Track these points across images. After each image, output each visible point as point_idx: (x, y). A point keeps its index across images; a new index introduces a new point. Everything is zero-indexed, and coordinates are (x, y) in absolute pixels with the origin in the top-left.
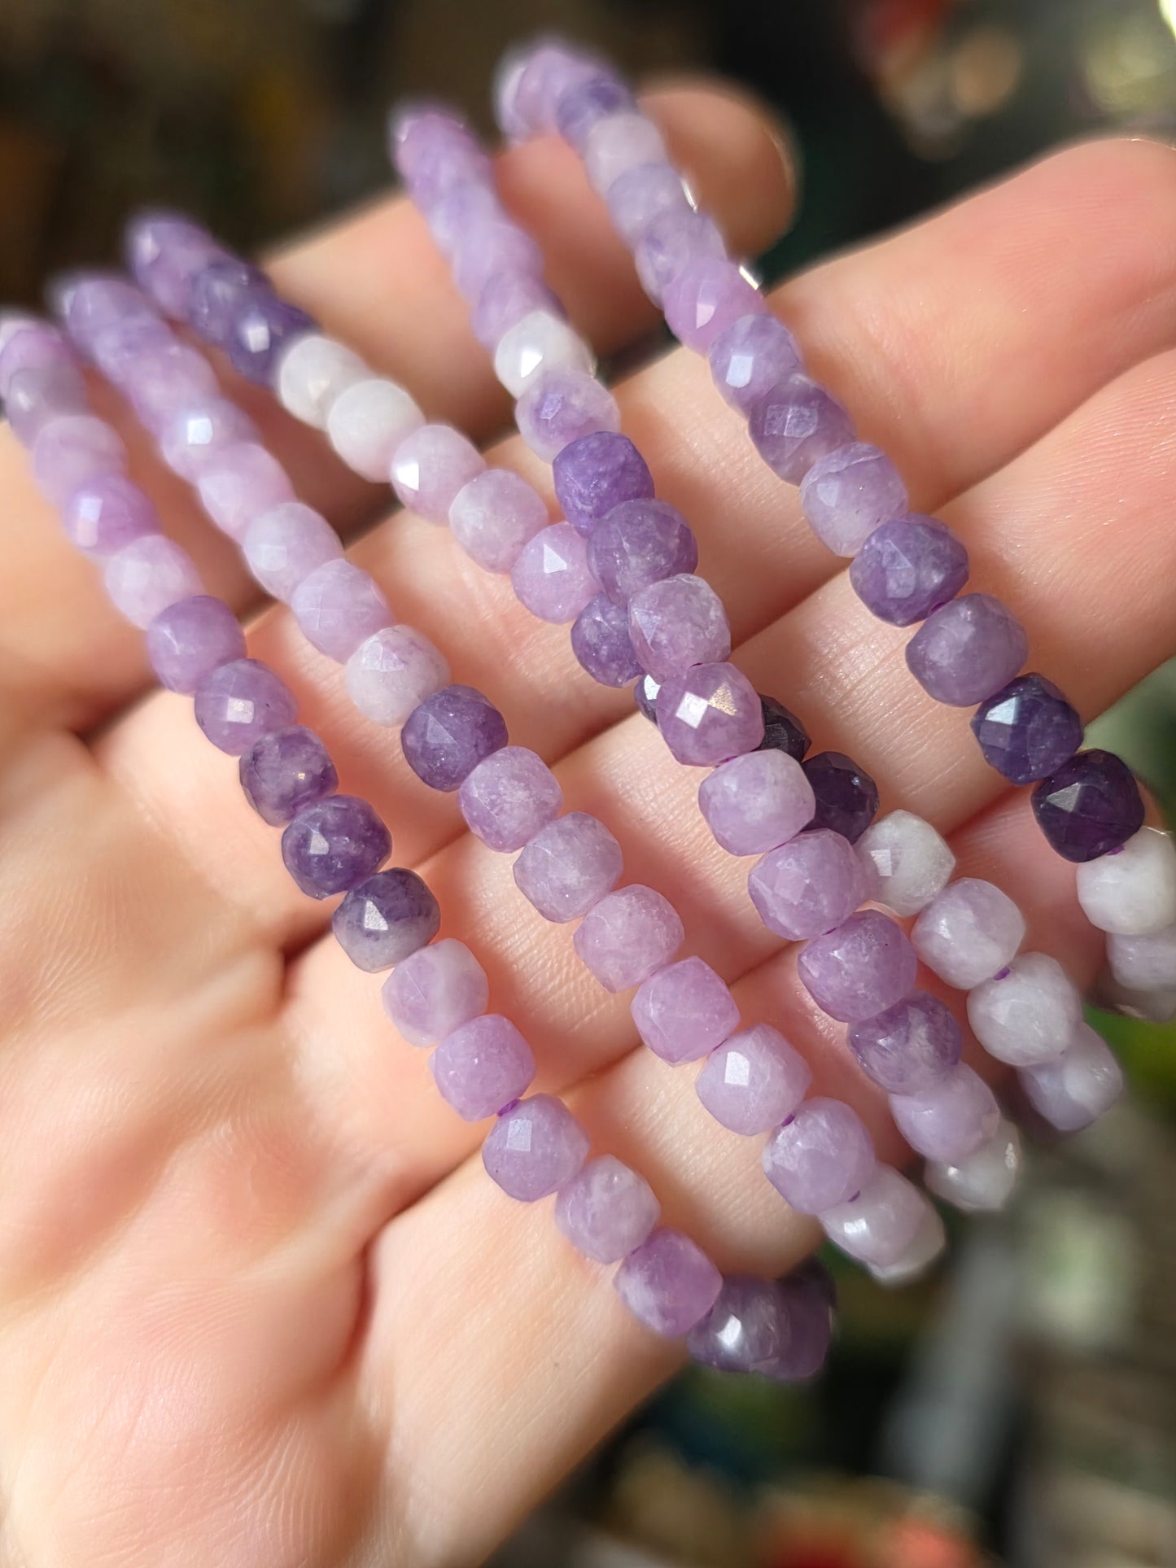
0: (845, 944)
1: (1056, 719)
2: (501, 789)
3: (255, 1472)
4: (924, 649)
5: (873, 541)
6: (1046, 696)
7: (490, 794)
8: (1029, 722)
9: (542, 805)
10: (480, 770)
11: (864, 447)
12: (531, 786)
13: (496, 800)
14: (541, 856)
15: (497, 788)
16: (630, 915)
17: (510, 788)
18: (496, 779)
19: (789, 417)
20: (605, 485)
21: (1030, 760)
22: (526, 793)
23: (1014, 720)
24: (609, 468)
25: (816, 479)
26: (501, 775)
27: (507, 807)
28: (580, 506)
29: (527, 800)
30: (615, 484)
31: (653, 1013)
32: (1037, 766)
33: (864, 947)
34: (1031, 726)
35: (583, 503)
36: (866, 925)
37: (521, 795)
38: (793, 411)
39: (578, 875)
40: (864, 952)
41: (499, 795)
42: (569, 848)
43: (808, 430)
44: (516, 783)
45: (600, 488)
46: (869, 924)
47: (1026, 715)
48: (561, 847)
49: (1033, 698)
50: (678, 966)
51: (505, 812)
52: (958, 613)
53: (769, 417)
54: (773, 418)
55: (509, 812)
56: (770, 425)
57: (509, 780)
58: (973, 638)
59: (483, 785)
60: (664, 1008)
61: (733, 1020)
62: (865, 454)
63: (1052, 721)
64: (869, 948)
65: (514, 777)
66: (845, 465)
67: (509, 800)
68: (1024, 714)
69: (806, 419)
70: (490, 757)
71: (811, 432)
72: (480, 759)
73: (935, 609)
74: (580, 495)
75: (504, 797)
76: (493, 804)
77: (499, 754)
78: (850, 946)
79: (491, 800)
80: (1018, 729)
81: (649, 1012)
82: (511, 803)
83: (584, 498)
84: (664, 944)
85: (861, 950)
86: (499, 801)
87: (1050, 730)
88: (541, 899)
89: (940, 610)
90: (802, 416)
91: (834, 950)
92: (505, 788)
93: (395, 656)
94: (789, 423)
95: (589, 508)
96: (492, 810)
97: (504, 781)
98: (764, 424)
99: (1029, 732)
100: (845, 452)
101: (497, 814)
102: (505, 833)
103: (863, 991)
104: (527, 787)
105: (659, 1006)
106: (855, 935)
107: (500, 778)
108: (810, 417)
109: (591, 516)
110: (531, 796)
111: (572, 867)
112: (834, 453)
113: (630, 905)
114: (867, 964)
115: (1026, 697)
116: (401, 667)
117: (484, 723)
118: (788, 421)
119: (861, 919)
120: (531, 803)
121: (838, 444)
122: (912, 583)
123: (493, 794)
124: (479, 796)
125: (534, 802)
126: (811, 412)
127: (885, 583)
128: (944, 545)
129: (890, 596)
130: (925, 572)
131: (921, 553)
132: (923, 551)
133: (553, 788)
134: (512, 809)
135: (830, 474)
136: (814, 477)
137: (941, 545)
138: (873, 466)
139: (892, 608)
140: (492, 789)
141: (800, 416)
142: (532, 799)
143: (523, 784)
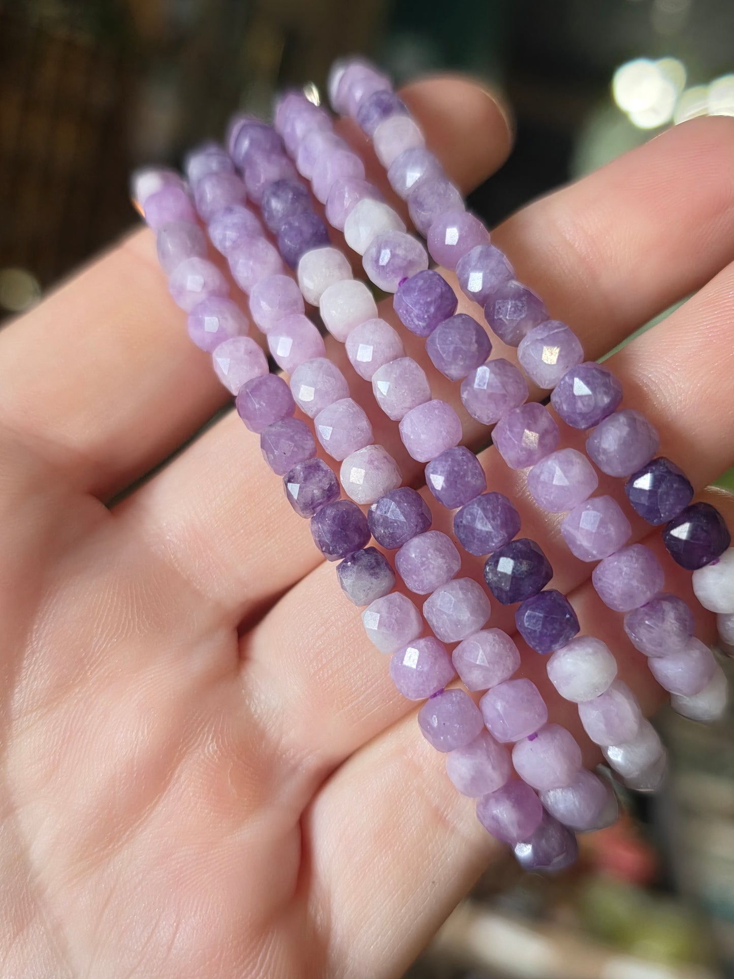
1: (675, 486)
2: (429, 555)
3: (252, 964)
4: (599, 442)
5: (567, 379)
6: (669, 472)
7: (422, 557)
8: (659, 488)
9: (449, 570)
11: (556, 323)
12: (446, 557)
15: (426, 554)
17: (434, 556)
18: (427, 548)
19: (509, 307)
21: (660, 510)
22: (444, 561)
23: (650, 487)
24: (433, 299)
25: (529, 343)
26: (430, 547)
27: (431, 566)
29: (443, 565)
31: (500, 707)
32: (665, 514)
34: (660, 490)
37: (440, 561)
38: (511, 303)
39: (469, 615)
41: (427, 558)
42: (465, 598)
43: (521, 315)
44: (438, 553)
45: (429, 312)
47: (657, 483)
48: (461, 597)
49: (661, 473)
50: (515, 682)
51: (430, 569)
52: (619, 420)
53: (497, 307)
54: (500, 308)
55: (432, 570)
56: (498, 312)
57: (434, 551)
58: (629, 434)
59: (417, 550)
60: (508, 706)
62: (557, 328)
63: (673, 486)
65: (437, 550)
66: (545, 334)
67: (433, 563)
68: (656, 483)
69: (519, 308)
71: (523, 316)
72: (415, 535)
73: (604, 418)
75: (430, 560)
76: (423, 563)
77: (429, 534)
79: (422, 560)
80: (653, 492)
81: (498, 706)
82: (433, 565)
86: (427, 562)
87: (672, 492)
89: (607, 419)
90: (517, 306)
92: (432, 555)
94: (510, 311)
96: (421, 566)
97: (431, 551)
98: (494, 312)
99: (659, 494)
100: (546, 326)
101: (424, 569)
104: (443, 557)
105: (505, 703)
107: (429, 548)
108: (523, 307)
110: (446, 563)
111: (466, 610)
112: (538, 327)
115: (657, 473)
118: (509, 310)
120: (445, 567)
121: (539, 321)
122: (592, 403)
123: (424, 557)
124: (415, 556)
125: (447, 567)
126: (523, 304)
127: (575, 403)
128: (610, 381)
129: (578, 411)
130: (599, 397)
131: (596, 385)
132: (597, 384)
133: (458, 560)
134: (433, 568)
135: (537, 340)
136: (528, 342)
137: (608, 381)
138: (563, 334)
139: (579, 419)
140: (423, 555)
141: (516, 306)
142: (446, 565)
143: (442, 555)
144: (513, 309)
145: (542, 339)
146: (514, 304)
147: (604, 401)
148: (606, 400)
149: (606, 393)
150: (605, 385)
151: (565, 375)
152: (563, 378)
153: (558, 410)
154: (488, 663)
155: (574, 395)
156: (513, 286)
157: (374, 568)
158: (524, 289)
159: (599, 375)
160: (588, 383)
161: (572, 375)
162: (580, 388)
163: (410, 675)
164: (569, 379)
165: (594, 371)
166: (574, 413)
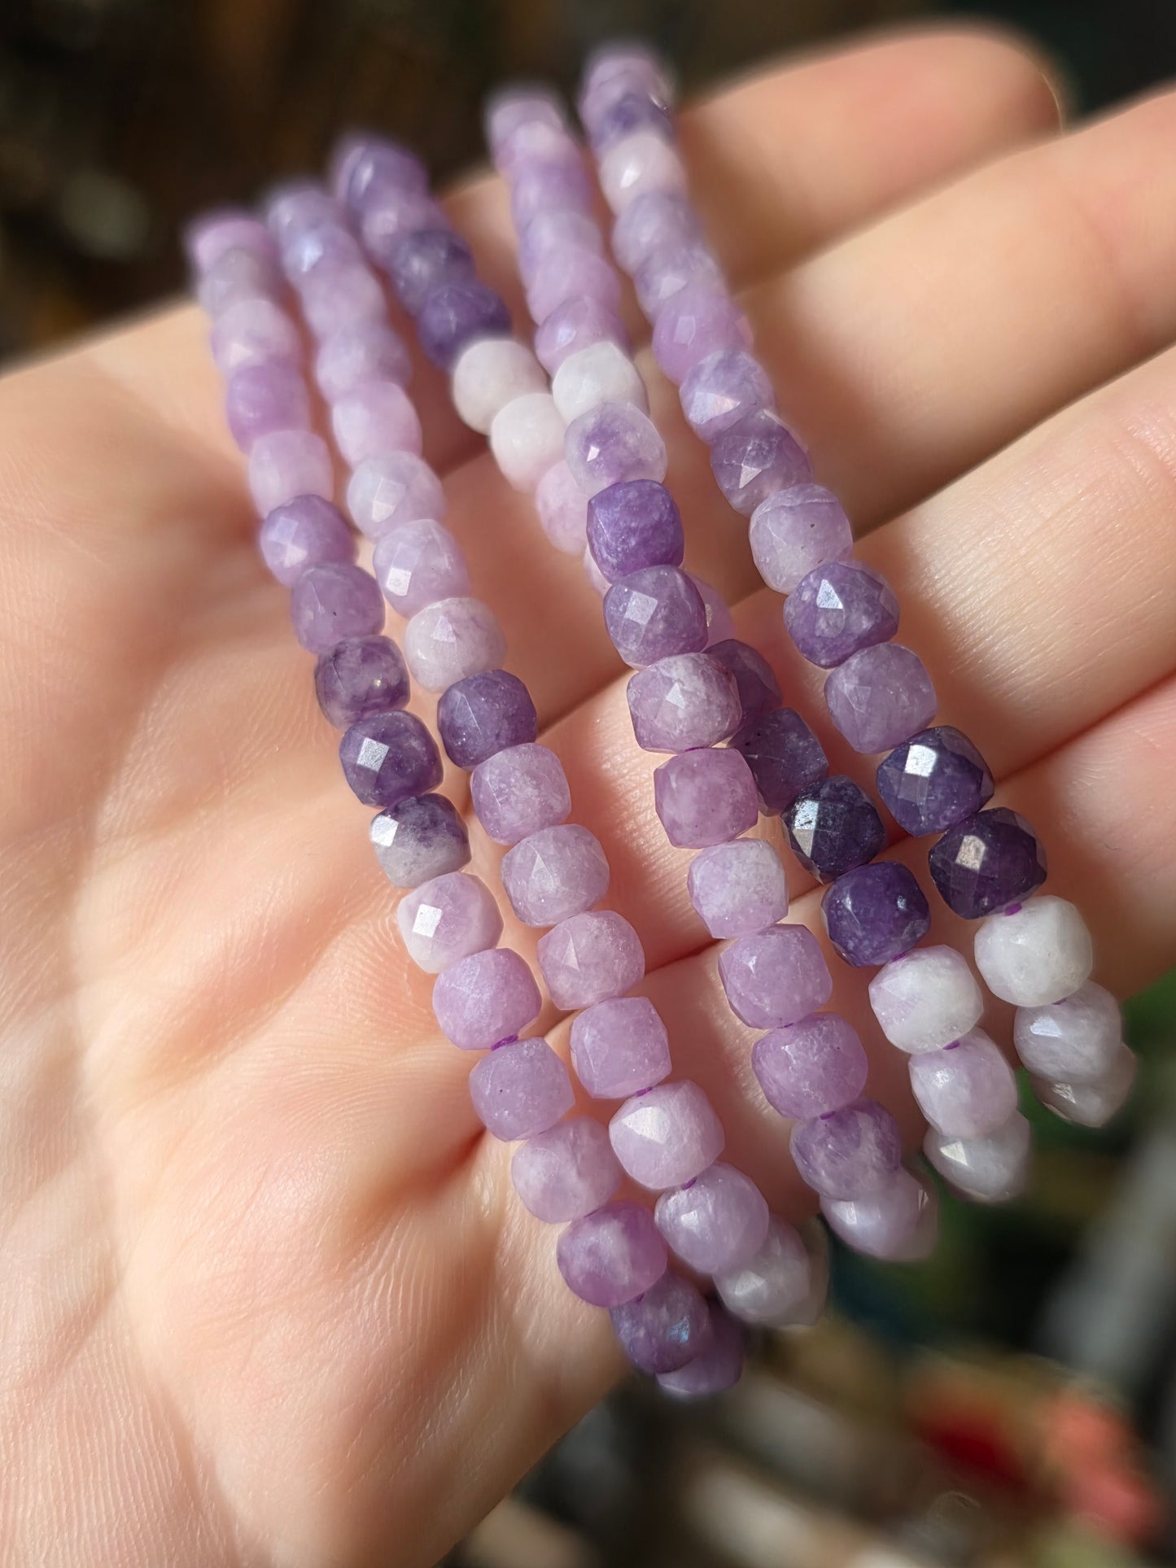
0: (798, 1040)
2: (513, 780)
5: (811, 578)
7: (501, 782)
9: (546, 808)
10: (500, 756)
11: (818, 489)
12: (542, 787)
13: (504, 789)
14: (530, 855)
15: (509, 778)
16: (597, 937)
17: (521, 782)
18: (511, 769)
19: (750, 448)
20: (633, 542)
22: (536, 792)
24: (641, 525)
25: (768, 510)
26: (517, 767)
27: (513, 799)
28: (605, 555)
29: (533, 798)
30: (644, 543)
31: (587, 1039)
33: (815, 1047)
35: (608, 553)
36: (821, 1026)
37: (530, 791)
38: (754, 443)
39: (558, 883)
40: (815, 1051)
41: (509, 785)
42: (559, 856)
43: (765, 464)
44: (529, 779)
45: (628, 544)
46: (824, 1025)
48: (552, 852)
50: (624, 1001)
51: (510, 803)
53: (730, 445)
54: (734, 448)
55: (513, 804)
56: (730, 453)
57: (522, 775)
59: (497, 772)
60: (599, 1037)
61: (664, 1070)
62: (820, 496)
64: (820, 1050)
65: (529, 773)
66: (798, 502)
67: (517, 793)
69: (765, 452)
70: (513, 748)
71: (768, 467)
72: (501, 748)
74: (607, 546)
75: (513, 789)
76: (500, 792)
77: (523, 747)
78: (801, 1043)
79: (500, 788)
81: (584, 1036)
82: (518, 796)
83: (611, 550)
84: (619, 977)
85: (812, 1048)
86: (506, 791)
88: (518, 897)
90: (762, 449)
91: (785, 1045)
92: (517, 781)
93: (450, 628)
94: (749, 455)
95: (614, 561)
96: (498, 797)
97: (518, 774)
98: (724, 454)
101: (501, 803)
102: (504, 823)
103: (808, 1089)
104: (537, 787)
105: (595, 1033)
106: (809, 1033)
107: (515, 769)
109: (614, 569)
110: (538, 796)
111: (556, 875)
113: (599, 928)
114: (816, 1063)
116: (453, 639)
117: (513, 715)
118: (747, 452)
119: (818, 1019)
120: (537, 803)
121: (793, 482)
122: (841, 624)
123: (504, 782)
124: (490, 781)
125: (540, 802)
126: (771, 447)
127: (816, 620)
128: (879, 596)
129: (818, 633)
130: (854, 616)
131: (855, 597)
132: (857, 596)
133: (563, 795)
134: (516, 802)
135: (783, 507)
136: (767, 508)
137: (877, 594)
138: (826, 508)
139: (818, 647)
140: (504, 778)
141: (760, 448)
142: (539, 799)
143: (535, 782)
144: (753, 453)
145: (791, 508)
146: (758, 445)
147: (862, 625)
148: (866, 624)
149: (866, 612)
150: (871, 601)
151: (811, 572)
152: (807, 577)
153: (790, 628)
154: (579, 964)
155: (816, 607)
156: (763, 417)
157: (426, 829)
158: (779, 425)
159: (864, 582)
160: (841, 592)
161: (821, 574)
162: (829, 598)
163: (460, 1004)
164: (815, 579)
165: (858, 575)
166: (813, 636)
